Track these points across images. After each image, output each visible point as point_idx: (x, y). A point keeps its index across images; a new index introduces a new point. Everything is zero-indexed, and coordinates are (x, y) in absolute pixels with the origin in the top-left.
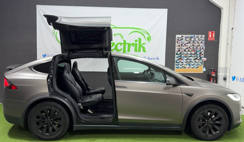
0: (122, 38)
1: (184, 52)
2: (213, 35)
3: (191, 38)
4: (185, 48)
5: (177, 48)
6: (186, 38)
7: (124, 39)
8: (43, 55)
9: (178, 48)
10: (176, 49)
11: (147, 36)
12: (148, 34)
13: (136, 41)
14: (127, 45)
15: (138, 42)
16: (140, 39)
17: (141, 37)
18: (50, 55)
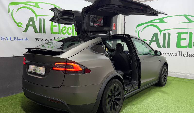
18: (5, 38)
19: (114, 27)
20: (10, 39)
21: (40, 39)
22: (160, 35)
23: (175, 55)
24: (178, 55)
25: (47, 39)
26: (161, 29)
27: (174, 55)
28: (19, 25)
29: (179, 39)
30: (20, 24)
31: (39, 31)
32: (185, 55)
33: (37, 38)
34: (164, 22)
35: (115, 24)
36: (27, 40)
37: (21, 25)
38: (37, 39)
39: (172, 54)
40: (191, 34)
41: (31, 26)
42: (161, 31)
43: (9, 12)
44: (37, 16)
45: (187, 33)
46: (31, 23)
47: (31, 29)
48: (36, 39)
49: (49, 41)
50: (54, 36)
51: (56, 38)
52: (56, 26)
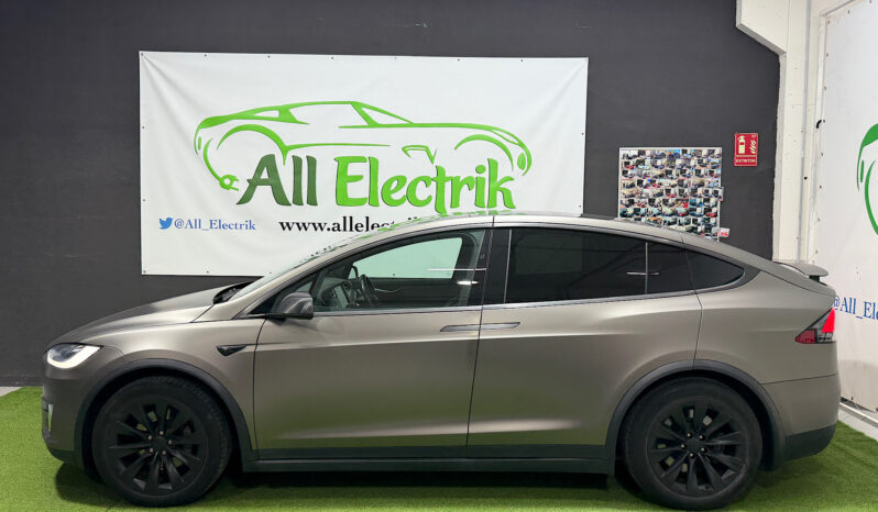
0: (432, 159)
1: (648, 206)
2: (753, 148)
3: (673, 157)
4: (650, 191)
5: (623, 192)
6: (655, 157)
7: (437, 162)
8: (161, 222)
9: (627, 192)
10: (620, 195)
11: (516, 151)
12: (521, 145)
13: (479, 170)
14: (448, 185)
15: (485, 175)
16: (493, 164)
17: (499, 155)
18: (186, 222)
19: (742, 149)
20: (197, 224)
21: (295, 225)
25: (323, 225)
28: (225, 183)
30: (227, 182)
31: (290, 198)
33: (284, 221)
35: (748, 139)
36: (252, 227)
37: (232, 183)
38: (285, 224)
41: (264, 183)
43: (197, 148)
44: (285, 150)
46: (265, 175)
47: (263, 193)
48: (282, 224)
49: (329, 229)
50: (348, 211)
51: (359, 219)
52: (358, 178)
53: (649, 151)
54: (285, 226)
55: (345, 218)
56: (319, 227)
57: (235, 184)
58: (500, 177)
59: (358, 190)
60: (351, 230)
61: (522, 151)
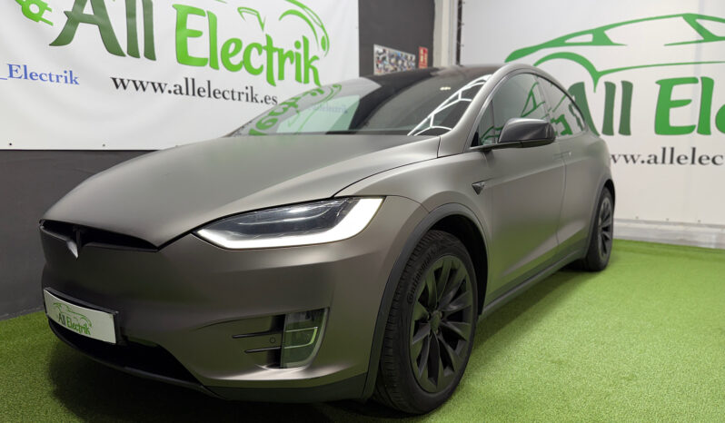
0: (262, 25)
2: (426, 59)
6: (391, 56)
7: (266, 30)
11: (320, 34)
12: (322, 27)
13: (297, 45)
14: (275, 55)
15: (301, 51)
16: (306, 41)
17: (309, 33)
19: (421, 60)
21: (131, 83)
22: (595, 91)
23: (649, 162)
24: (659, 160)
25: (163, 86)
26: (599, 68)
27: (646, 159)
28: (31, 11)
29: (665, 104)
30: (34, 9)
31: (124, 46)
32: (686, 158)
33: (118, 77)
34: (608, 42)
35: (424, 51)
36: (73, 81)
37: (41, 12)
38: (118, 81)
39: (636, 157)
40: (708, 85)
41: (88, 20)
42: (596, 75)
45: (694, 80)
46: (88, 10)
48: (114, 80)
49: (170, 92)
50: (190, 72)
51: (202, 83)
52: (197, 34)
53: (389, 50)
54: (119, 83)
55: (187, 79)
56: (158, 87)
57: (46, 15)
58: (310, 57)
59: (199, 48)
60: (194, 94)
61: (323, 34)
